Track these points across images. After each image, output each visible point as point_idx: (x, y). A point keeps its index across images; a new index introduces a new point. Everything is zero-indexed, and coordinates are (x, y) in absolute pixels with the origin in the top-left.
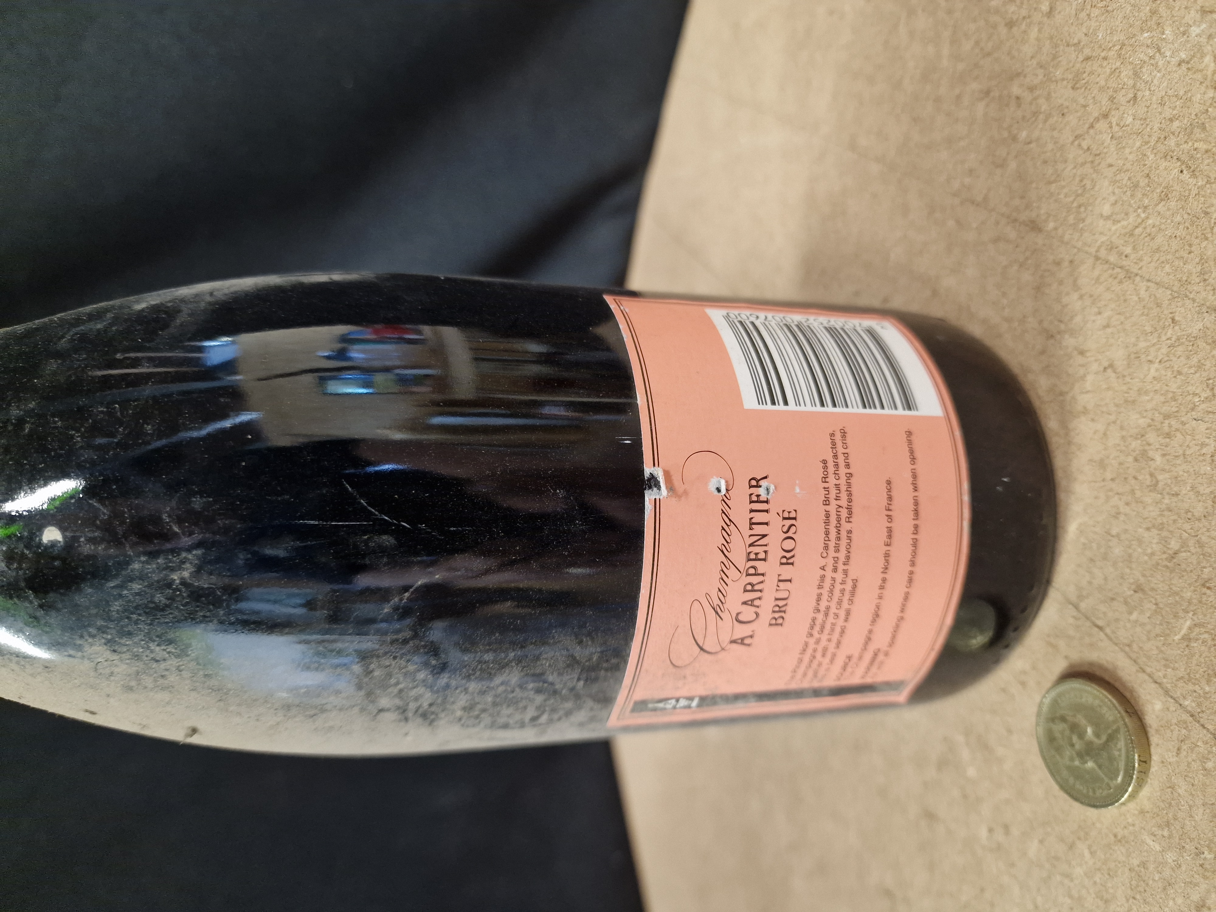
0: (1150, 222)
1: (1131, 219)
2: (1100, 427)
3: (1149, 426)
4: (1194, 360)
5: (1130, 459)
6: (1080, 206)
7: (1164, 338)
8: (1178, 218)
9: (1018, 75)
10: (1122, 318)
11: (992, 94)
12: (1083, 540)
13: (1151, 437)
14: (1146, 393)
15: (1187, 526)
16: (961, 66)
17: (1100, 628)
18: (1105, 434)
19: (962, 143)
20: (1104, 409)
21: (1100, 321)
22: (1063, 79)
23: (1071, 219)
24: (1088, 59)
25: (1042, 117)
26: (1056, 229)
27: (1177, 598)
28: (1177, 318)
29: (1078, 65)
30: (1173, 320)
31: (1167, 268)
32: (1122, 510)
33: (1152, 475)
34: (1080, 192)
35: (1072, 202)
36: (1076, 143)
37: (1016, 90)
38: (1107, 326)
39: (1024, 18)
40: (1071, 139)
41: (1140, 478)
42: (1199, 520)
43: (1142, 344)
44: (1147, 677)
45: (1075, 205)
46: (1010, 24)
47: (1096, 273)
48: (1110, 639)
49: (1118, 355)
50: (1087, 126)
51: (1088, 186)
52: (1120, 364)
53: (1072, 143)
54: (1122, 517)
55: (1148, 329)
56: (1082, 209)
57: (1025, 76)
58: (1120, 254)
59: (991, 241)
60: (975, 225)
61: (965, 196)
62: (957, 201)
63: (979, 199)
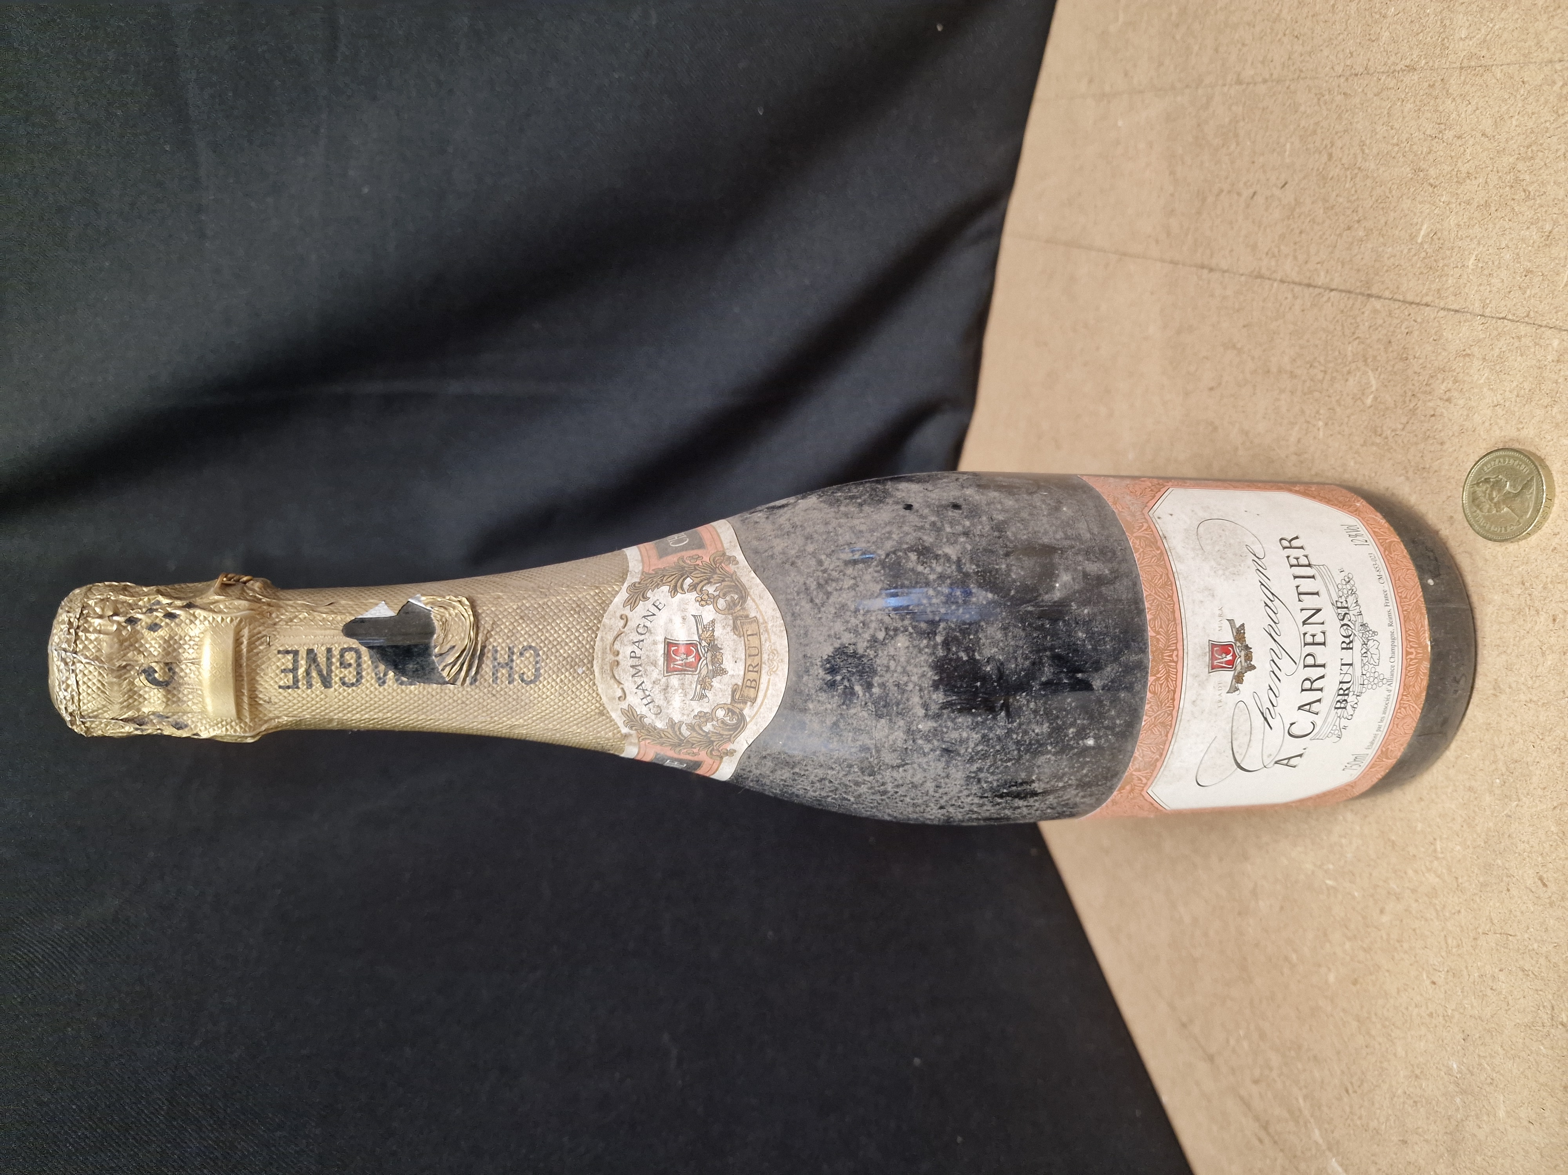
0: (1497, 27)
1: (1483, 31)
2: (1481, 180)
3: (1518, 159)
4: (1542, 99)
5: (1507, 189)
6: (1443, 40)
7: (1518, 96)
8: (1517, 16)
10: (1487, 99)
12: (1480, 265)
13: (1521, 166)
14: (1512, 139)
15: (1555, 210)
17: (1503, 318)
18: (1486, 182)
19: (1341, 36)
20: (1484, 166)
21: (1470, 108)
23: (1438, 51)
26: (1427, 63)
27: (1557, 261)
28: (1525, 80)
30: (1523, 82)
31: (1514, 51)
32: (1507, 226)
33: (1524, 191)
35: (1438, 39)
38: (1477, 109)
41: (1516, 197)
42: (1563, 200)
43: (1504, 109)
44: (1543, 329)
45: (1440, 40)
47: (1463, 78)
48: (1512, 321)
49: (1487, 124)
52: (1489, 131)
54: (1507, 232)
55: (1506, 97)
58: (1478, 58)
59: (1375, 95)
60: (1360, 90)
61: (1348, 73)
62: (1342, 80)
63: (1361, 70)
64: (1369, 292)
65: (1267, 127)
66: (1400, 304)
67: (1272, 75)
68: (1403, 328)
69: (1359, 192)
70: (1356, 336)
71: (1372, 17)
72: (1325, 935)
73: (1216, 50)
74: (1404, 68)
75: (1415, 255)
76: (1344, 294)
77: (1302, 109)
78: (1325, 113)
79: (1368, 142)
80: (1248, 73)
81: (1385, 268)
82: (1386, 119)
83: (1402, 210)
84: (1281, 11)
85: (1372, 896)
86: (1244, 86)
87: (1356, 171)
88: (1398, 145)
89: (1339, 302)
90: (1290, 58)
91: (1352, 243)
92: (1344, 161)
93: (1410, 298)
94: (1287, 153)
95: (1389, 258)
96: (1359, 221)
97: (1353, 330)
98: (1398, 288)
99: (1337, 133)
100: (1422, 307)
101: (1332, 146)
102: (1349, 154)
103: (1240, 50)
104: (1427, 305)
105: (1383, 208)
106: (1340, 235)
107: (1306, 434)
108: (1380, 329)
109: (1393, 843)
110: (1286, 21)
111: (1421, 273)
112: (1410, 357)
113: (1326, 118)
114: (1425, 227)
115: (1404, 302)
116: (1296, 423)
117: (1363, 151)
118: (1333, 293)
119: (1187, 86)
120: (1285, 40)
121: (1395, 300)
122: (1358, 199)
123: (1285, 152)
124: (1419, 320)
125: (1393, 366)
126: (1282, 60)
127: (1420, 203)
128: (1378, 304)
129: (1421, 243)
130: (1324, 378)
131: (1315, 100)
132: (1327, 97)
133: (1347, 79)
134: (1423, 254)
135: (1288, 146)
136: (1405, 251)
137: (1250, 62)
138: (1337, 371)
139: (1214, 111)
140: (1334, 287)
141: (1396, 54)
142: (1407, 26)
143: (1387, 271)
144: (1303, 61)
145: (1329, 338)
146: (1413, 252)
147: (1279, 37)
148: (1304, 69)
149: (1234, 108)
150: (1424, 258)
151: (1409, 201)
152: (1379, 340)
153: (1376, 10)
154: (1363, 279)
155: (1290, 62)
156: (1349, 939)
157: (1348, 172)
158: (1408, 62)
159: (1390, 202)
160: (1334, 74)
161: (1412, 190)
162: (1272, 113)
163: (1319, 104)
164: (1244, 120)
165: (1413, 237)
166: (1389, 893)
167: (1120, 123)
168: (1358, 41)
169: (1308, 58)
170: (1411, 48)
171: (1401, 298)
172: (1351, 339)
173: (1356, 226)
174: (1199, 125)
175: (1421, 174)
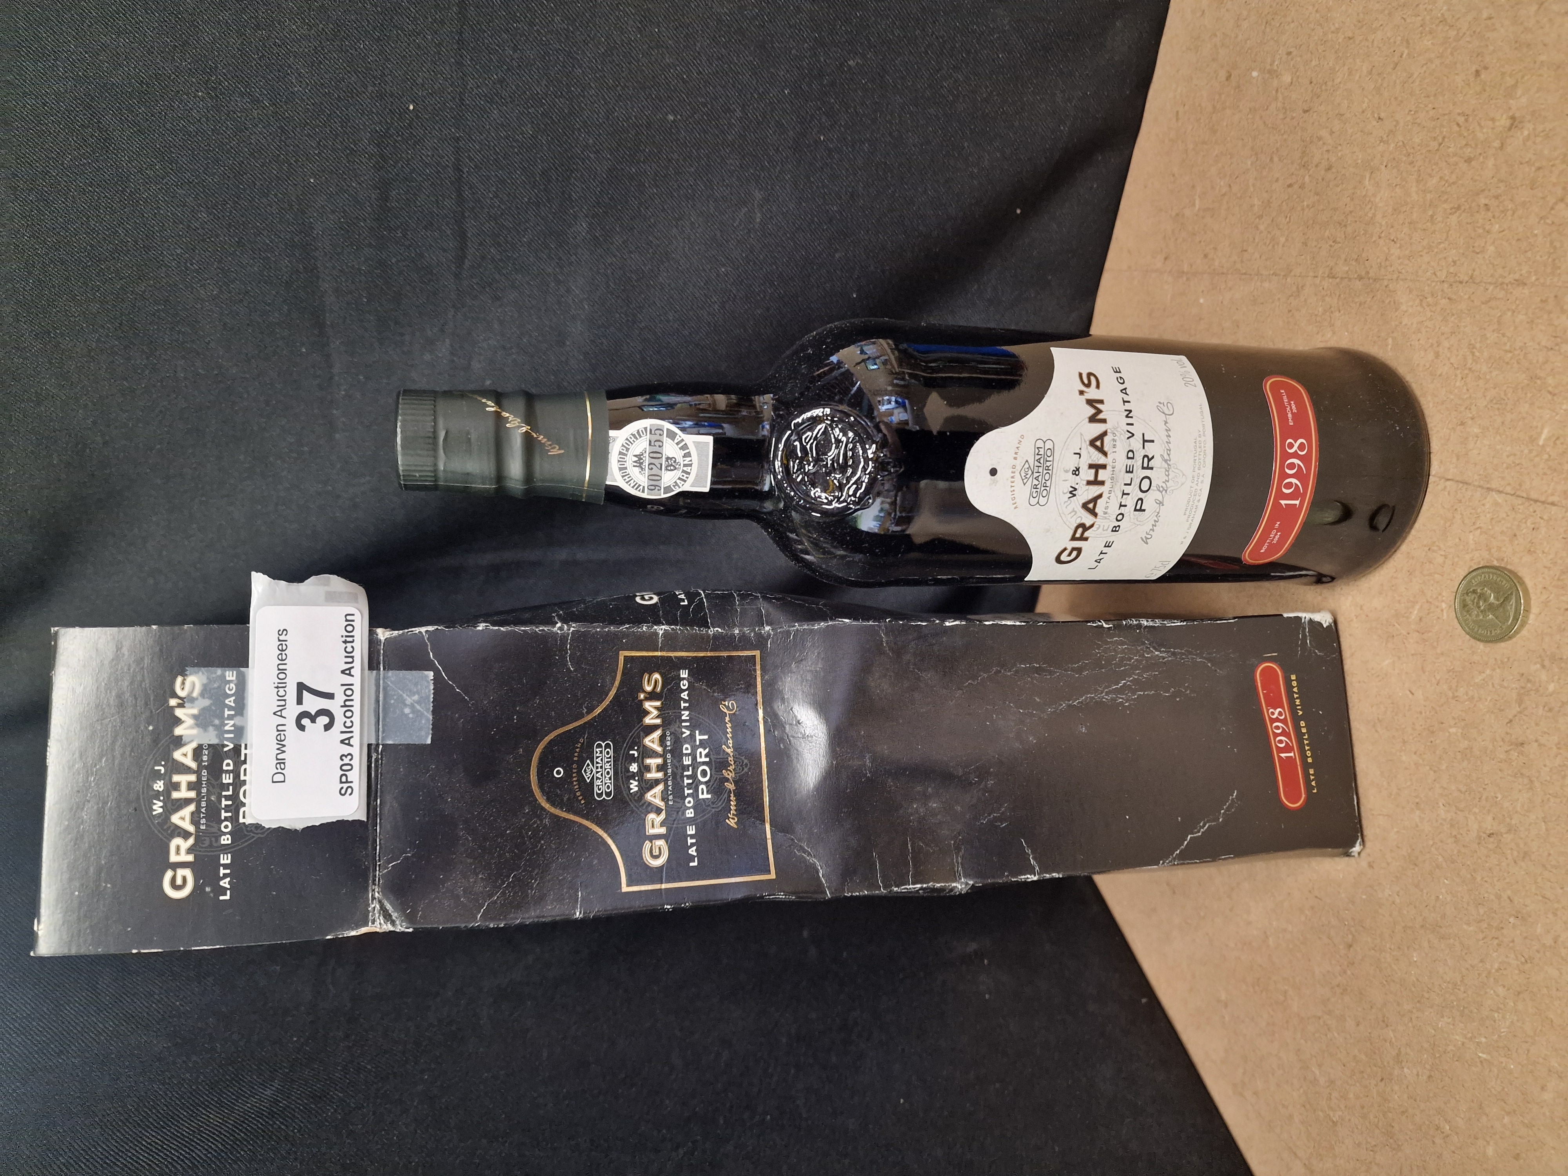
6: (1554, 260)
9: (1483, 191)
11: (1463, 208)
16: (1429, 196)
19: (1442, 245)
22: (1522, 185)
23: (1549, 270)
24: (1539, 168)
25: (1510, 213)
26: (1537, 279)
29: (1532, 175)
34: (1552, 251)
35: (1548, 259)
36: (1542, 222)
37: (1483, 201)
39: (1480, 154)
40: (1537, 220)
45: (1550, 260)
46: (1469, 160)
50: (1548, 209)
51: (1558, 245)
53: (1539, 223)
56: (1557, 261)
57: (1489, 190)
59: (1483, 304)
60: (1466, 297)
61: (1452, 280)
62: (1446, 285)
63: (1466, 278)
64: (1488, 486)
65: (1366, 320)
66: (1524, 499)
67: (1368, 273)
68: (1529, 523)
69: (1470, 391)
70: (1477, 525)
71: (1475, 231)
72: (1481, 1107)
73: (1305, 244)
74: (1513, 281)
75: (1537, 456)
76: (1461, 485)
77: (1404, 308)
78: (1429, 314)
79: (1478, 345)
80: (1342, 269)
81: (1505, 465)
82: (1496, 326)
83: (1520, 413)
84: (1374, 215)
85: (1532, 1072)
86: (1338, 280)
87: (1466, 372)
88: (1510, 352)
89: (1456, 491)
90: (1387, 259)
91: (1467, 438)
92: (1452, 361)
93: (1534, 495)
94: (1390, 347)
95: (1508, 456)
96: (1472, 419)
97: (1474, 521)
98: (1520, 485)
99: (1443, 334)
100: (1546, 505)
101: (1438, 346)
102: (1457, 356)
103: (1331, 246)
104: (1553, 504)
105: (1498, 409)
106: (1454, 429)
107: (1428, 614)
108: (1503, 522)
109: (1552, 1021)
110: (1381, 225)
111: (1545, 474)
112: (1538, 551)
113: (1431, 319)
114: (1546, 431)
115: (1528, 499)
116: (1417, 602)
117: (1473, 353)
118: (1448, 483)
119: (1275, 274)
120: (1381, 242)
121: (1518, 496)
122: (1470, 397)
123: (1387, 345)
124: (1545, 517)
125: (1521, 558)
126: (1379, 260)
127: (1539, 408)
128: (1499, 498)
129: (1543, 446)
130: (1444, 562)
131: (1418, 301)
132: (1430, 299)
133: (1451, 285)
134: (1546, 456)
135: (1390, 341)
136: (1526, 451)
137: (1343, 257)
138: (1458, 556)
139: (1306, 300)
140: (1449, 477)
141: (1503, 268)
142: (1514, 242)
143: (1507, 468)
144: (1400, 264)
145: (1448, 524)
146: (1534, 453)
147: (1374, 239)
148: (1403, 271)
149: (1327, 299)
150: (1547, 460)
151: (1527, 406)
152: (1502, 532)
153: (1479, 225)
154: (1481, 472)
155: (1387, 263)
156: (1508, 1114)
157: (1458, 372)
158: (1517, 276)
159: (1506, 404)
160: (1436, 280)
161: (1529, 395)
162: (1370, 308)
163: (1421, 305)
164: (1340, 312)
165: (1533, 440)
166: (1550, 1071)
167: (1202, 301)
168: (1461, 251)
169: (1407, 262)
170: (1519, 264)
171: (1524, 495)
172: (1472, 528)
173: (1470, 422)
174: (1290, 311)
175: (1539, 381)
